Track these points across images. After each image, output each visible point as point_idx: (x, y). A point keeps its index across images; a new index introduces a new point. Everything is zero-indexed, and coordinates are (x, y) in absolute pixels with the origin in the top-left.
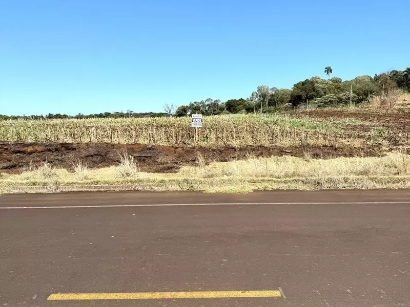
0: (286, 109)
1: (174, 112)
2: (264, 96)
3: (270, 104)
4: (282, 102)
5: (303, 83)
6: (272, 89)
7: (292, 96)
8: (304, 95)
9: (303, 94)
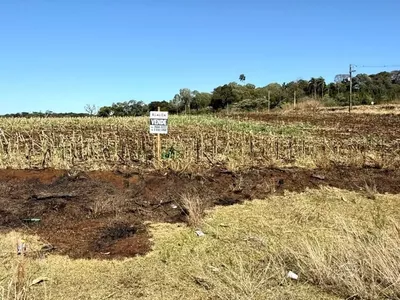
0: (207, 112)
1: (95, 112)
2: (186, 99)
3: (192, 107)
4: (203, 105)
5: (223, 88)
6: (194, 92)
7: (213, 100)
8: (224, 100)
9: (223, 98)
